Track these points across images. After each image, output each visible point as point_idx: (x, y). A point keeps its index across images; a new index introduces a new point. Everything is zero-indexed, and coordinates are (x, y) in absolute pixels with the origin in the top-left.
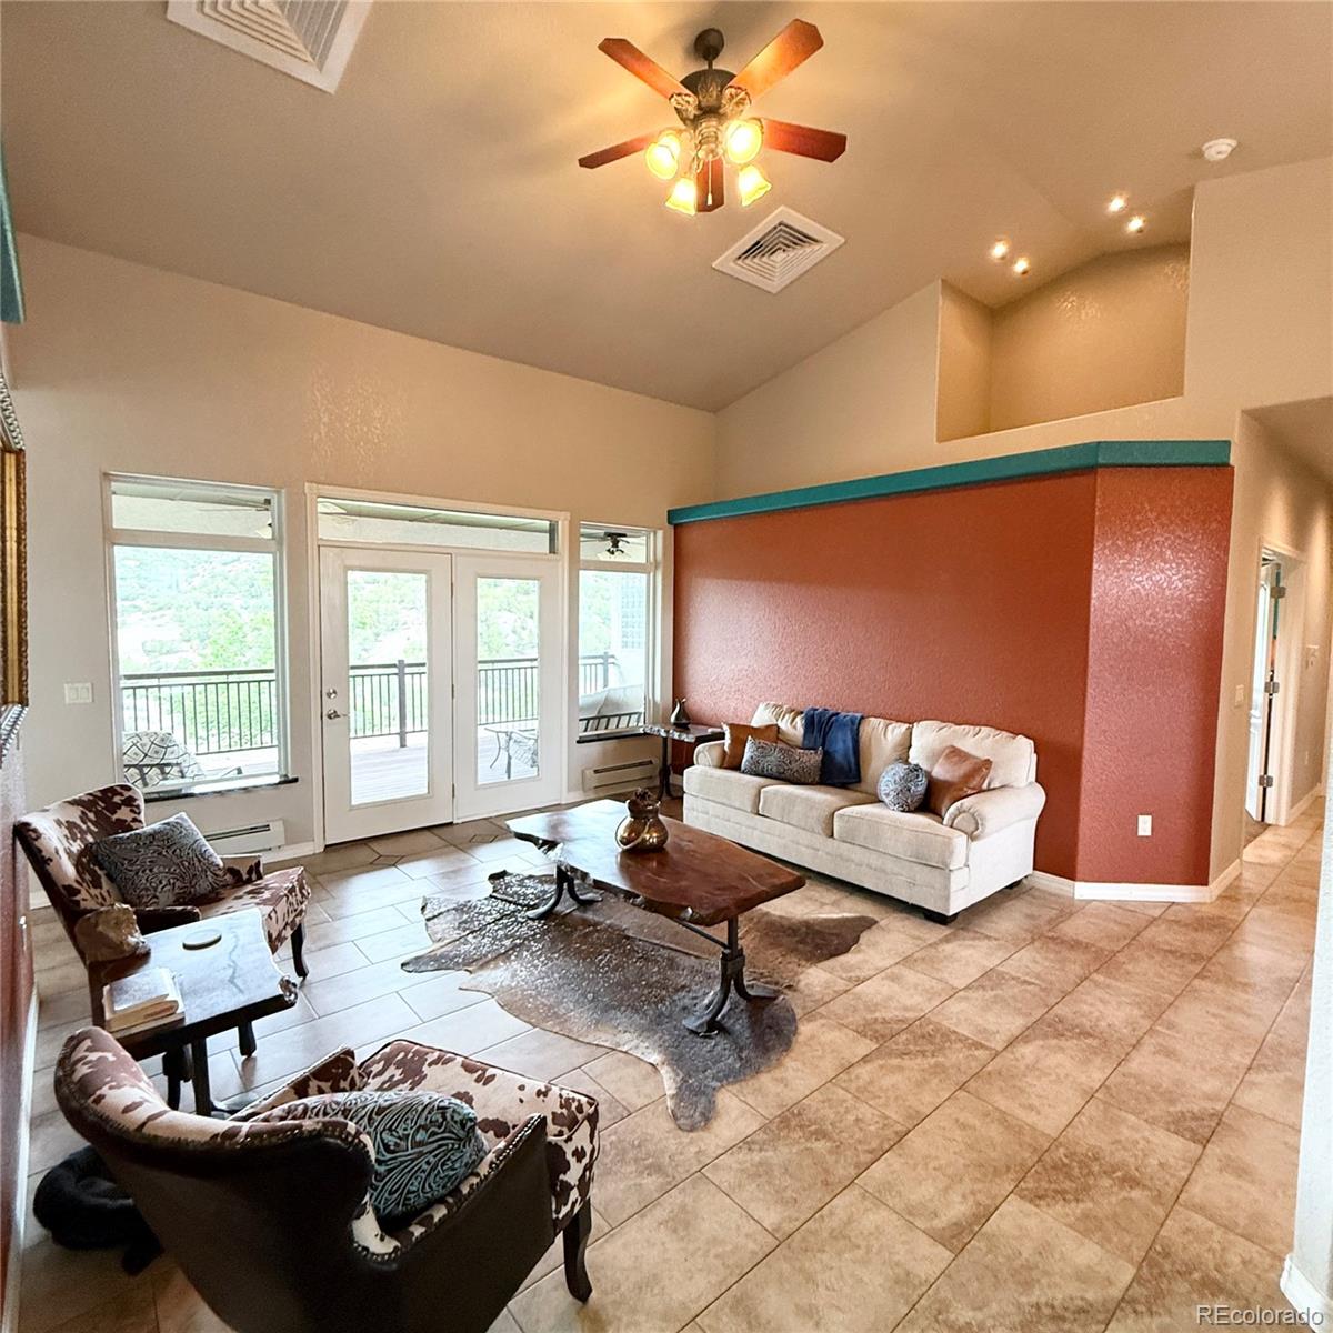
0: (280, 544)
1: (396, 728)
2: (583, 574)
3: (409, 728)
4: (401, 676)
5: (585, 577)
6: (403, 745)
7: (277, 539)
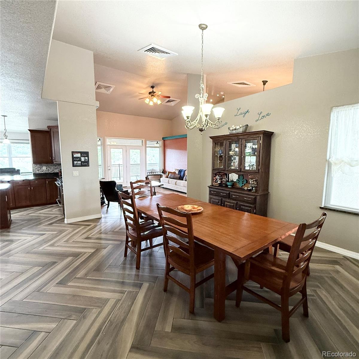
0: (102, 146)
1: (119, 176)
2: (147, 148)
3: (121, 176)
4: (119, 166)
5: (147, 149)
6: (120, 179)
7: (101, 145)
